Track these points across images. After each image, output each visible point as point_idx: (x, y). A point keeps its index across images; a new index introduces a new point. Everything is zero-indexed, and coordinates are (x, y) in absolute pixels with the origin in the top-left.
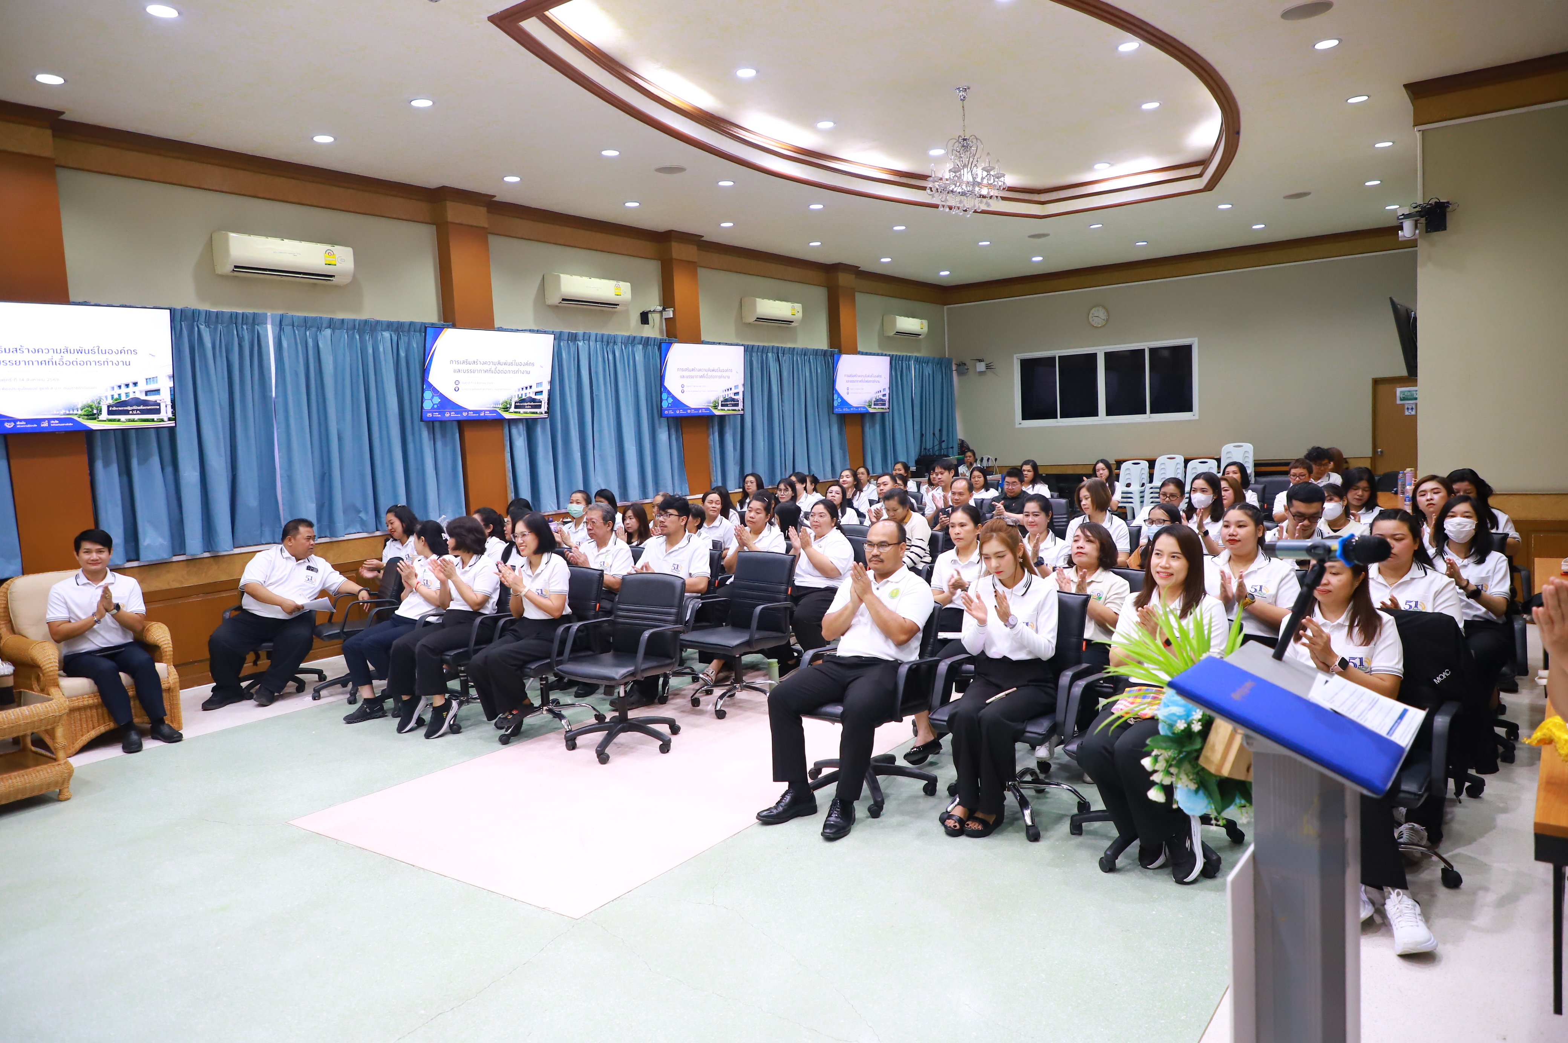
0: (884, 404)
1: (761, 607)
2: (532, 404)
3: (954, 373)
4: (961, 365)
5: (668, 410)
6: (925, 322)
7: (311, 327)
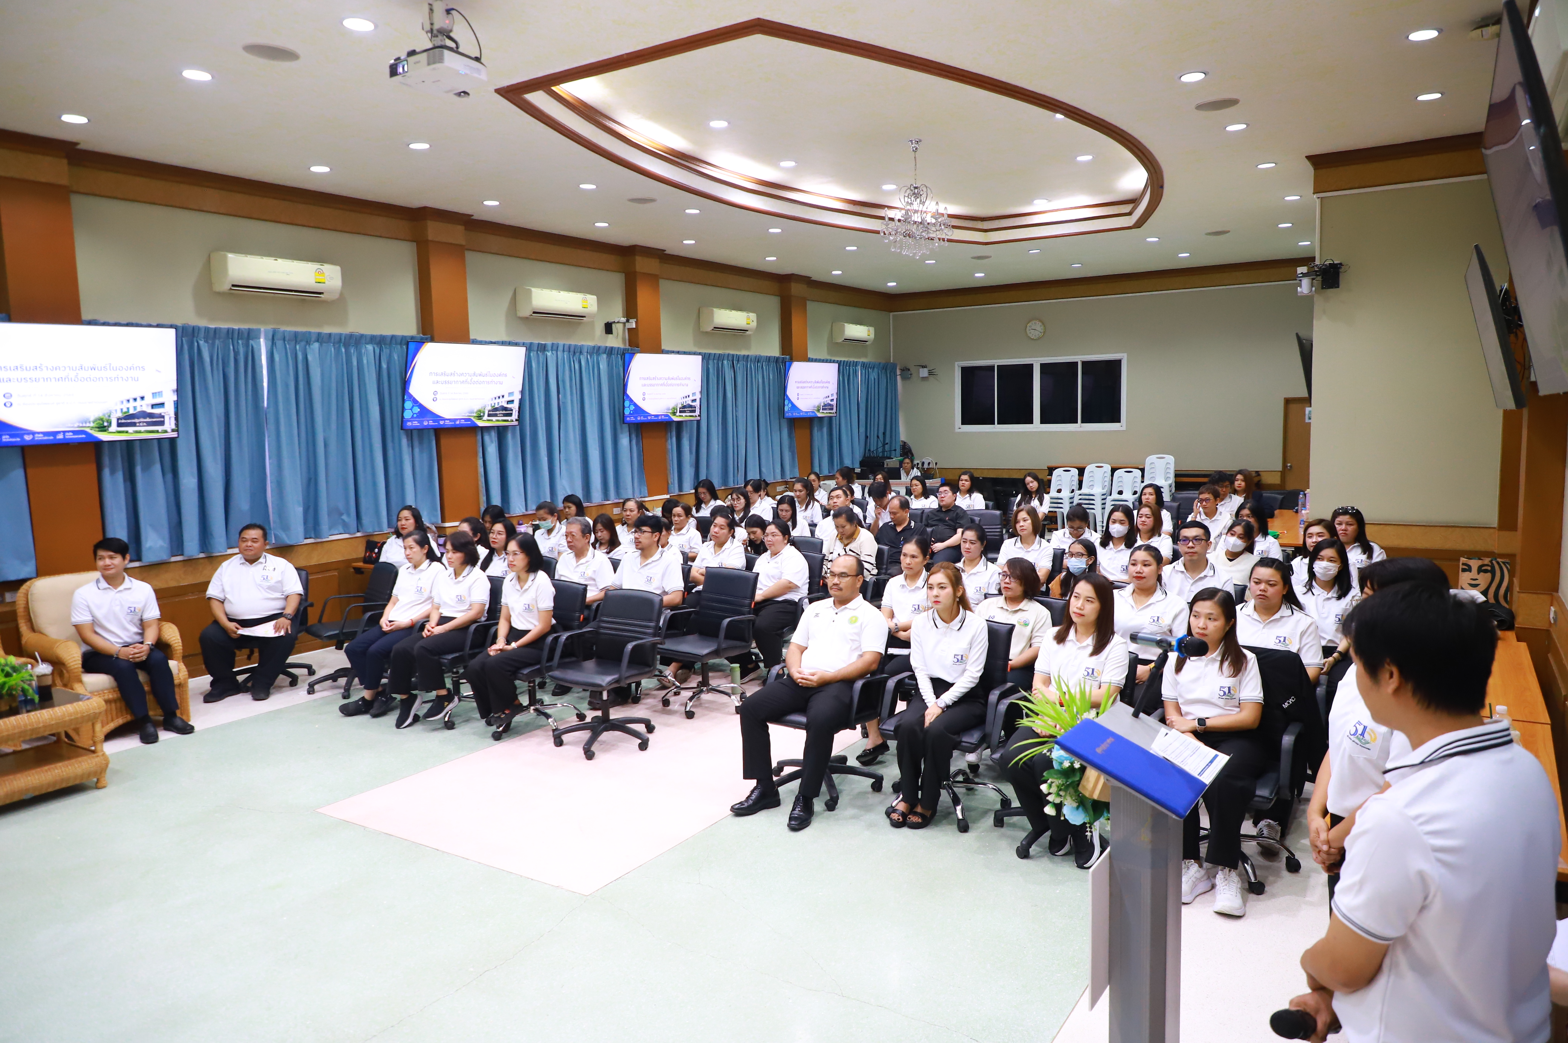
0: (832, 409)
1: (728, 620)
2: (504, 412)
3: (899, 377)
4: (905, 371)
5: (630, 417)
6: (872, 329)
7: (301, 341)
